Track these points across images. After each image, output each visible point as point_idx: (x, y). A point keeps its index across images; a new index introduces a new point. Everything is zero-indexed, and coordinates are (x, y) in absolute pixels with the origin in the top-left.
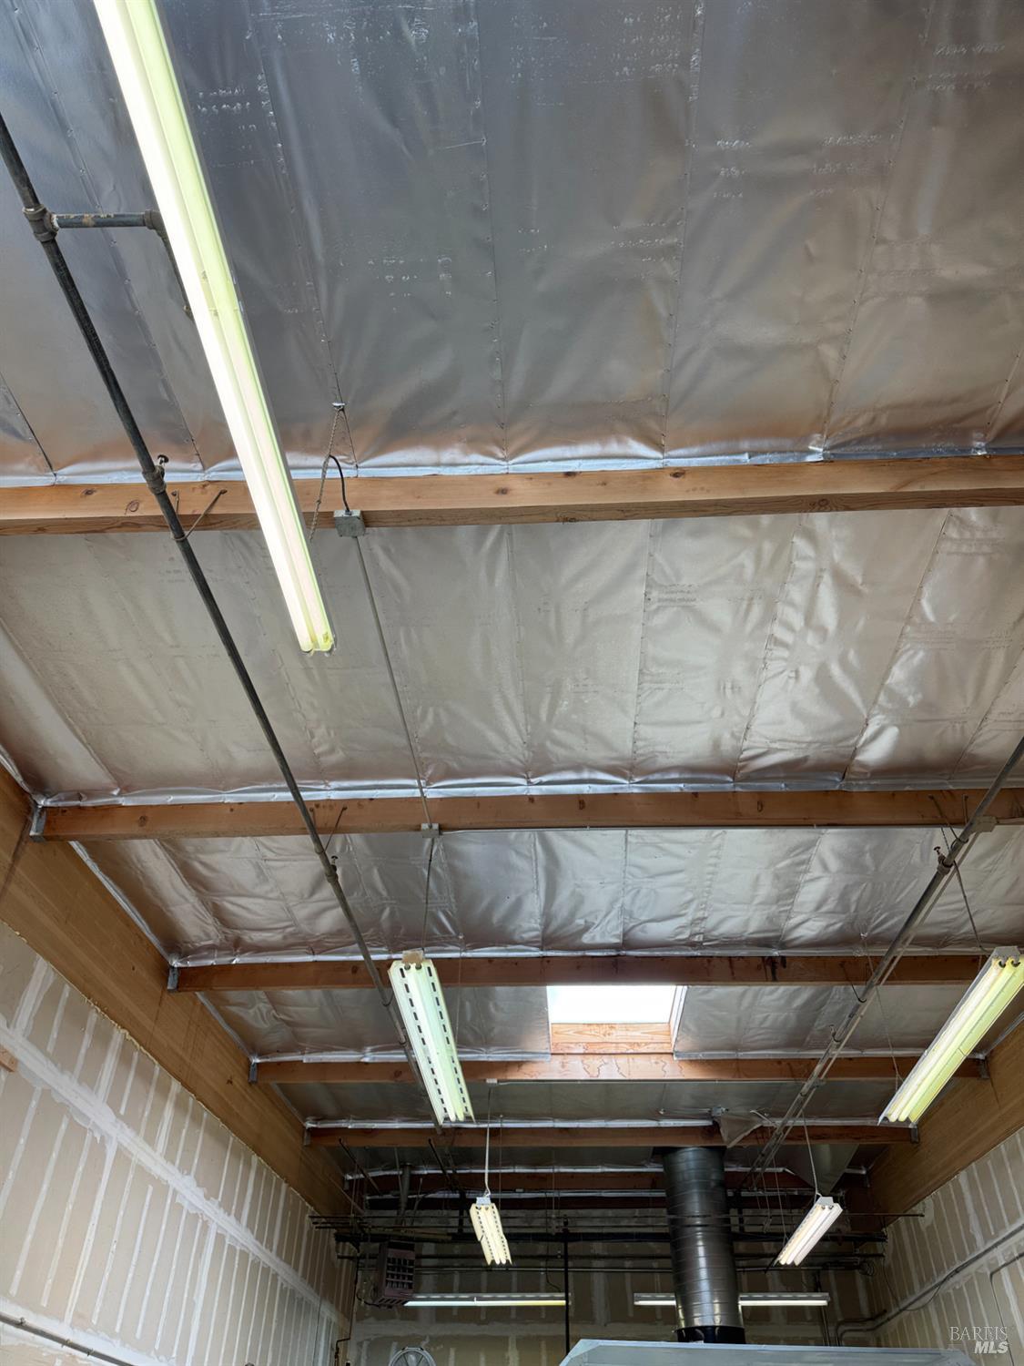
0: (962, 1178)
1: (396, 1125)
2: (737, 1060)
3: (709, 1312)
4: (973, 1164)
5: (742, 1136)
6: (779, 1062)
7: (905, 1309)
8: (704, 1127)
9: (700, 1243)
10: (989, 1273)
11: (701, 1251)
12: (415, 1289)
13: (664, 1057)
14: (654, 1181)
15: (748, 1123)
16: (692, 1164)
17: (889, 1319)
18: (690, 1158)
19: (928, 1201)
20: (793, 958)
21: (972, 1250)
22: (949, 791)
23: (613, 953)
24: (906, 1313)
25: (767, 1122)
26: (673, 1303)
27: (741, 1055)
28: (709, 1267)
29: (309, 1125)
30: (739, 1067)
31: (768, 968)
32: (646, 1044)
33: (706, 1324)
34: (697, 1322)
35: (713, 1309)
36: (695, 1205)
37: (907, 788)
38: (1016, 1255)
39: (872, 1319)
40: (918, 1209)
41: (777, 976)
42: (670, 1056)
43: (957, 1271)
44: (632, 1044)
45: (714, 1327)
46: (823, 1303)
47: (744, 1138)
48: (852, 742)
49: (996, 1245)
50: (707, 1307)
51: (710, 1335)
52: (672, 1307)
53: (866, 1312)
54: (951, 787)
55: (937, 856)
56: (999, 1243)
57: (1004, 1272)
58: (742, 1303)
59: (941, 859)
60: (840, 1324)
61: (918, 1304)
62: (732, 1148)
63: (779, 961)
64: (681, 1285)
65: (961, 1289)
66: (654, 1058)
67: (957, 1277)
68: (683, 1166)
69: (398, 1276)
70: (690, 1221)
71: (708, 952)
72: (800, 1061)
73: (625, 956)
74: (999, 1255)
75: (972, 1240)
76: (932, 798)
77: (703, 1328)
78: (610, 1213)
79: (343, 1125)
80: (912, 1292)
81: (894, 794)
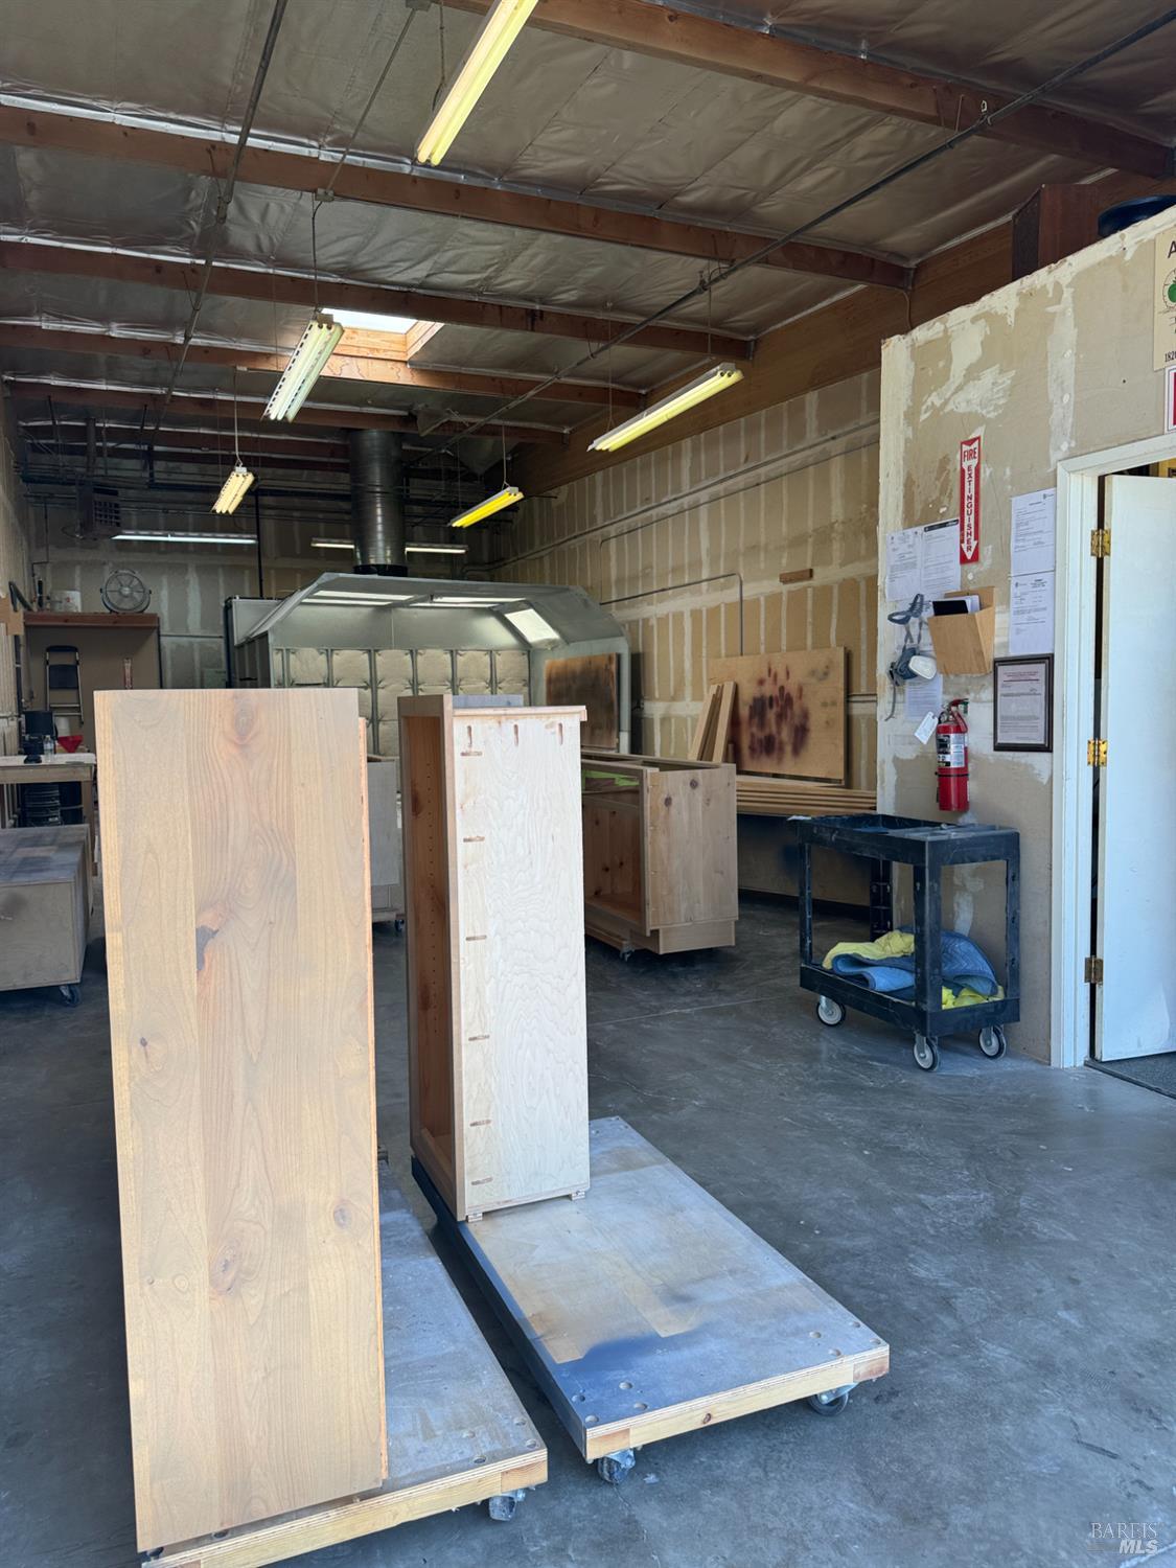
0: (599, 476)
1: (104, 387)
2: (459, 373)
3: (381, 554)
4: (611, 468)
5: (434, 427)
6: (493, 379)
7: (523, 558)
8: (401, 417)
9: (379, 505)
10: (600, 541)
11: (379, 511)
12: (119, 527)
13: (399, 365)
14: (333, 450)
15: (438, 416)
16: (376, 443)
17: (505, 564)
18: (373, 437)
19: (564, 488)
20: (549, 313)
21: (591, 524)
22: (726, 232)
23: (405, 289)
24: (522, 561)
25: (456, 418)
26: (352, 547)
27: (463, 370)
28: (383, 523)
29: (6, 377)
30: (458, 378)
31: (530, 319)
32: (385, 351)
33: (379, 563)
34: (372, 562)
35: (386, 553)
36: (376, 475)
37: (700, 224)
38: (626, 531)
39: (489, 563)
40: (553, 493)
41: (536, 328)
42: (403, 365)
43: (575, 537)
44: (372, 350)
45: (385, 566)
46: (462, 551)
47: (435, 430)
48: (680, 188)
49: (611, 524)
50: (381, 552)
51: (382, 570)
52: (351, 549)
53: (485, 558)
54: (728, 229)
55: (699, 279)
56: (615, 523)
57: (613, 541)
58: (408, 549)
59: (702, 282)
60: (466, 565)
61: (537, 555)
62: (426, 436)
63: (538, 314)
64: (362, 538)
65: (575, 549)
66: (390, 364)
67: (573, 541)
68: (368, 444)
69: (106, 516)
70: (370, 488)
71: (484, 299)
72: (510, 380)
73: (415, 293)
74: (613, 530)
75: (593, 519)
76: (713, 236)
77: (377, 566)
78: (280, 472)
79: (46, 381)
80: (532, 546)
81: (690, 227)
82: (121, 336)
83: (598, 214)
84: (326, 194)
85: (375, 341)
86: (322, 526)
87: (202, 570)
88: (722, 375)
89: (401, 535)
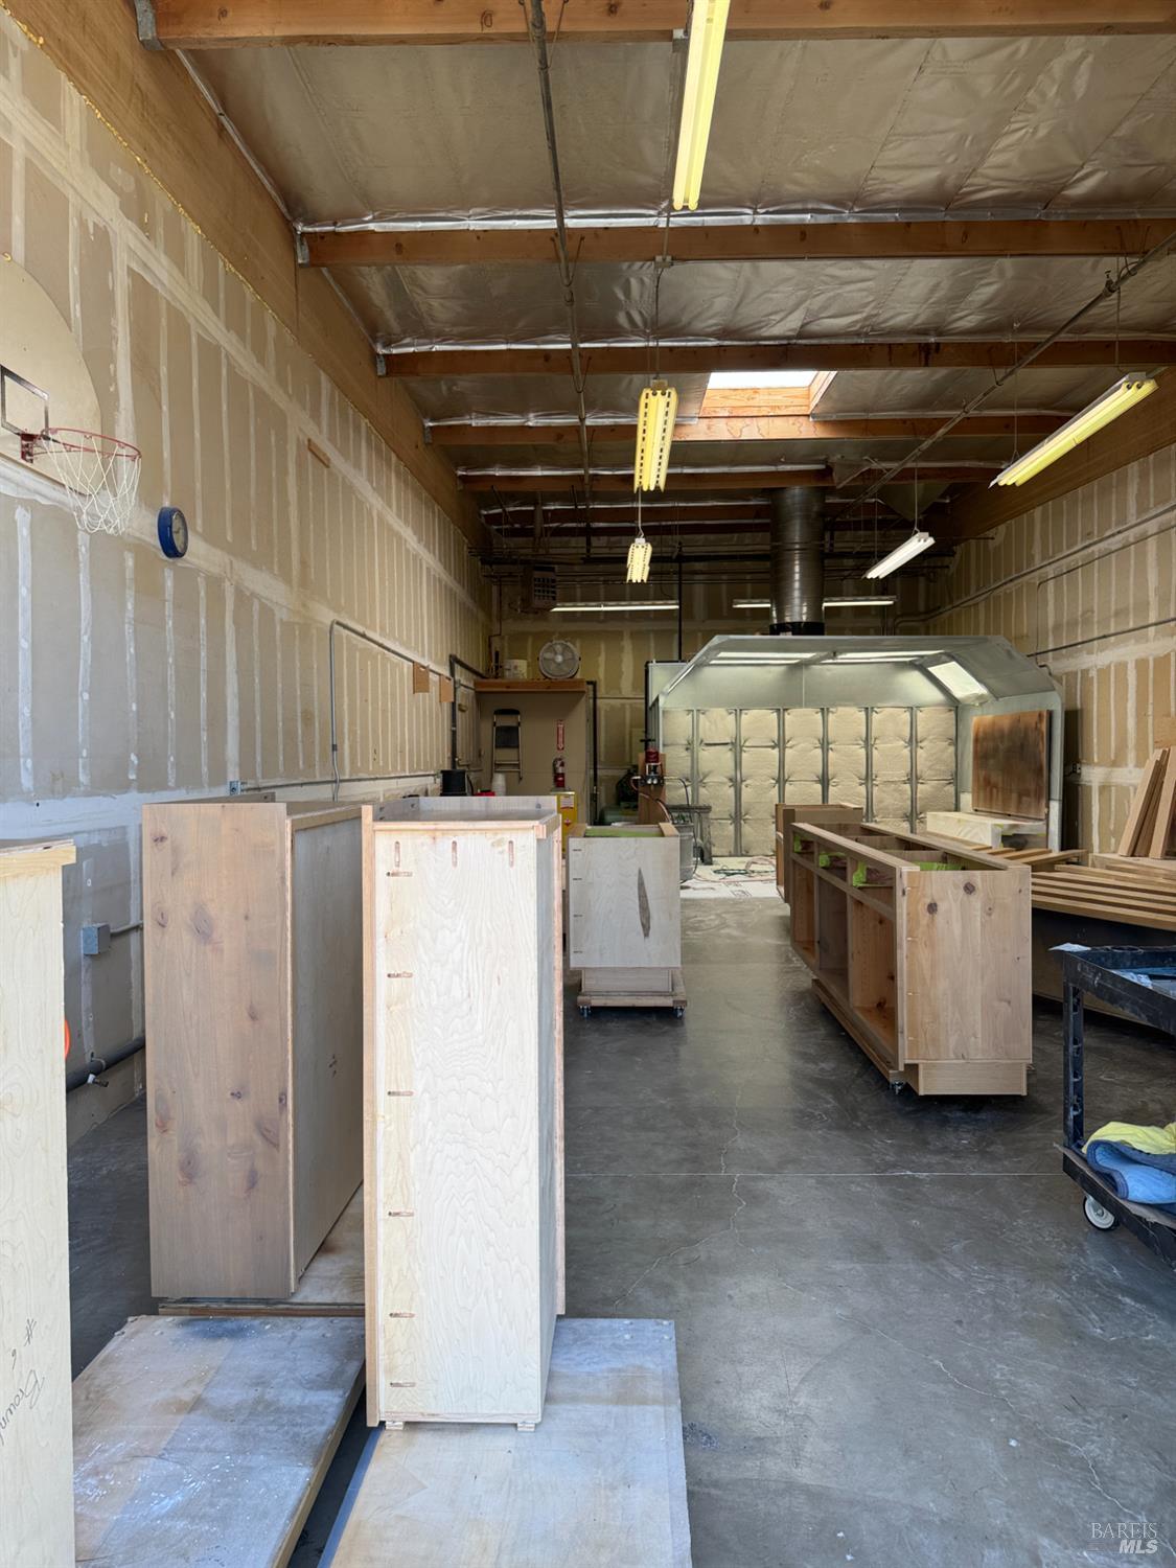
0: (1038, 512)
1: (539, 473)
2: (867, 420)
3: (799, 611)
4: (1050, 503)
5: (851, 478)
6: (904, 421)
7: (958, 606)
8: (818, 471)
9: (797, 562)
10: (1038, 583)
11: (797, 569)
12: (554, 601)
13: (801, 419)
14: (758, 511)
15: (859, 466)
16: (797, 499)
17: (941, 613)
18: (796, 493)
19: (1002, 528)
20: (947, 345)
21: (1028, 566)
22: (1136, 221)
23: (785, 342)
24: (958, 609)
25: (875, 465)
26: (769, 605)
27: (871, 416)
28: (801, 580)
29: (460, 473)
30: (866, 426)
31: (923, 355)
32: (786, 407)
33: (794, 620)
34: (788, 619)
35: (801, 610)
36: (796, 533)
37: (1100, 218)
38: (1065, 571)
39: (926, 613)
40: (990, 533)
41: (930, 361)
42: (806, 418)
43: (1011, 581)
44: (773, 407)
45: (800, 623)
46: (891, 603)
47: (853, 479)
48: (1065, 180)
49: (1050, 564)
50: (797, 609)
51: (797, 628)
52: (768, 608)
53: (922, 608)
54: (1138, 216)
55: (1106, 279)
56: (1053, 562)
57: (1051, 584)
58: (825, 604)
59: (1109, 283)
60: (899, 616)
61: (971, 603)
62: (841, 489)
63: (934, 347)
64: (779, 597)
65: (1011, 593)
66: (791, 420)
67: (1008, 585)
68: (789, 501)
69: (544, 592)
70: (789, 546)
71: (871, 340)
72: (923, 420)
73: (795, 344)
74: (1050, 571)
75: (1031, 558)
76: (1118, 228)
77: (792, 624)
78: (712, 537)
79: (492, 473)
80: (967, 593)
81: (1085, 223)
82: (539, 425)
83: (968, 228)
84: (664, 260)
85: (779, 399)
86: (749, 586)
87: (634, 635)
88: (1129, 387)
89: (819, 589)
